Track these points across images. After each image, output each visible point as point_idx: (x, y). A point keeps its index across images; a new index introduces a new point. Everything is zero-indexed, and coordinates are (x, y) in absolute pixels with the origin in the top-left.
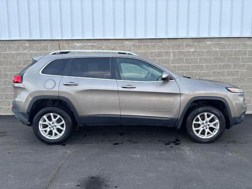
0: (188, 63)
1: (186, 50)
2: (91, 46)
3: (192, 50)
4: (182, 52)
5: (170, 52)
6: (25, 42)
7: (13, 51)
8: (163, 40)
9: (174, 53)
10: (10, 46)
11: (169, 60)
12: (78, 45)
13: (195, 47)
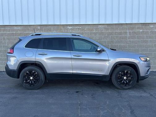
0: (138, 39)
1: (137, 31)
2: (78, 28)
3: (141, 31)
4: (135, 32)
5: (127, 32)
6: (37, 26)
7: (30, 31)
8: (123, 25)
9: (130, 32)
10: (28, 29)
11: (126, 37)
12: (70, 28)
13: (143, 29)
